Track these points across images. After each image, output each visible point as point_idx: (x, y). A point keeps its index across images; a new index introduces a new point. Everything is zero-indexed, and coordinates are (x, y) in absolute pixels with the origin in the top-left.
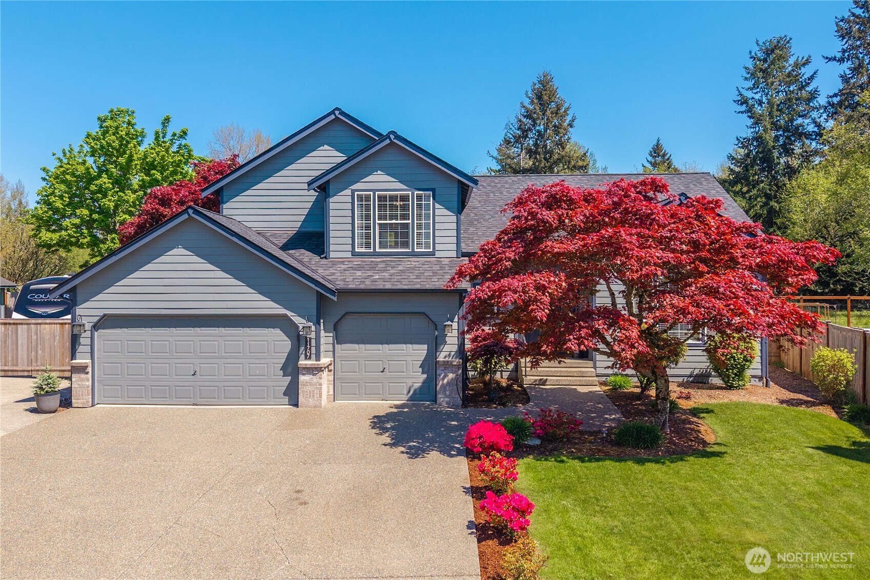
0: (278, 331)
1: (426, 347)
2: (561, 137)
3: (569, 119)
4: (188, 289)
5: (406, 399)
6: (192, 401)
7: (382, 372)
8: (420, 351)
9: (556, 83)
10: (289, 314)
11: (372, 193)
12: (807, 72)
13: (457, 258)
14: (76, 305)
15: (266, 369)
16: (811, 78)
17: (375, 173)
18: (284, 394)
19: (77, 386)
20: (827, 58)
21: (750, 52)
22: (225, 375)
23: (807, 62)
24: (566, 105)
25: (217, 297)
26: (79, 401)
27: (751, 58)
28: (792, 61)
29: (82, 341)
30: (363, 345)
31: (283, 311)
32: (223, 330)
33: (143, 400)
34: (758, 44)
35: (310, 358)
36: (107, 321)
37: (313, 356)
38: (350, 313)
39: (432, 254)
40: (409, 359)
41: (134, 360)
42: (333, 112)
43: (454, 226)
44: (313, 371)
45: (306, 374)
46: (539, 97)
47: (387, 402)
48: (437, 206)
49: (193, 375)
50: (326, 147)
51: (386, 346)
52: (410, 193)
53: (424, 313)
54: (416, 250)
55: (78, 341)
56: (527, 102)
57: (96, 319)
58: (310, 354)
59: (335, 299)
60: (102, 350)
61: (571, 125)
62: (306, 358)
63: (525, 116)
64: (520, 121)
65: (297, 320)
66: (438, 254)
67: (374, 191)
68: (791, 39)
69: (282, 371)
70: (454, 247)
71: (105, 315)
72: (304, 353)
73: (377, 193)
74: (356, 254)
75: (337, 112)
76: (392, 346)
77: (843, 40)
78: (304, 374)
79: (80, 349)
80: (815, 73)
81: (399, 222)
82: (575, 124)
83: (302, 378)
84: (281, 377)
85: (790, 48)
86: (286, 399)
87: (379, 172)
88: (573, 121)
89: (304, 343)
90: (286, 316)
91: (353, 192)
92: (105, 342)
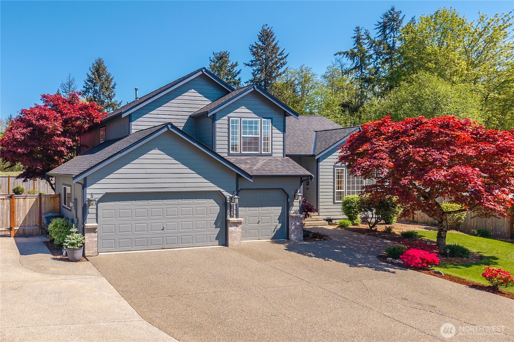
0: (212, 201)
1: (281, 208)
2: (110, 93)
3: (113, 84)
4: (163, 176)
5: (271, 238)
6: (161, 246)
7: (258, 223)
8: (277, 211)
9: (105, 64)
10: (221, 190)
11: (239, 119)
12: (236, 69)
13: (283, 157)
14: (86, 187)
15: (206, 224)
16: (239, 73)
17: (241, 107)
18: (216, 239)
19: (88, 241)
20: (245, 64)
21: (210, 58)
22: (182, 229)
23: (236, 65)
24: (111, 77)
25: (179, 180)
26: (90, 252)
27: (210, 60)
28: (230, 64)
29: (90, 210)
30: (248, 208)
31: (218, 189)
32: (180, 201)
33: (130, 248)
34: (214, 54)
35: (233, 216)
36: (108, 197)
37: (235, 215)
38: (242, 189)
39: (270, 155)
40: (272, 215)
41: (124, 222)
42: (201, 70)
43: (282, 139)
44: (237, 224)
45: (232, 226)
46: (97, 71)
47: (261, 240)
48: (274, 128)
49: (162, 230)
50: (193, 90)
51: (260, 208)
52: (260, 119)
53: (282, 189)
54: (262, 153)
55: (87, 211)
56: (90, 73)
57: (100, 196)
58: (233, 214)
59: (252, 181)
60: (102, 217)
61: (113, 87)
62: (231, 217)
63: (88, 81)
64: (86, 83)
65: (226, 194)
66: (274, 155)
67: (241, 118)
68: (229, 53)
69: (215, 225)
70: (282, 151)
71: (107, 193)
72: (229, 213)
73: (242, 119)
74: (230, 154)
75: (204, 70)
76: (263, 208)
77: (254, 56)
78: (231, 226)
79: (89, 216)
80: (240, 71)
81: (254, 136)
82: (116, 87)
83: (231, 229)
84: (214, 229)
85: (228, 57)
86: (217, 242)
87: (243, 107)
88: (115, 85)
89: (229, 207)
90: (219, 191)
91: (229, 118)
92: (103, 211)
